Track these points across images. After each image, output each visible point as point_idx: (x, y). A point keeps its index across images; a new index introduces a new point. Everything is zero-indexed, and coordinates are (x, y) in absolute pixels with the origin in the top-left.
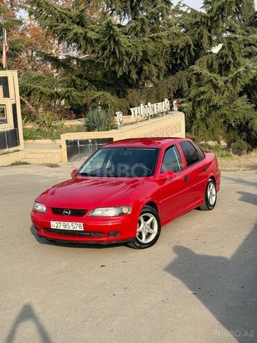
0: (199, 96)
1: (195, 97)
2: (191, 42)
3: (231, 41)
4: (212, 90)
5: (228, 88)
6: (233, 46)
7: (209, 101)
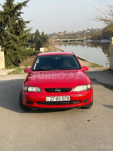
0: (8, 45)
1: (6, 45)
2: (3, 21)
3: (21, 22)
4: (14, 42)
5: (21, 41)
6: (21, 24)
7: (13, 47)
